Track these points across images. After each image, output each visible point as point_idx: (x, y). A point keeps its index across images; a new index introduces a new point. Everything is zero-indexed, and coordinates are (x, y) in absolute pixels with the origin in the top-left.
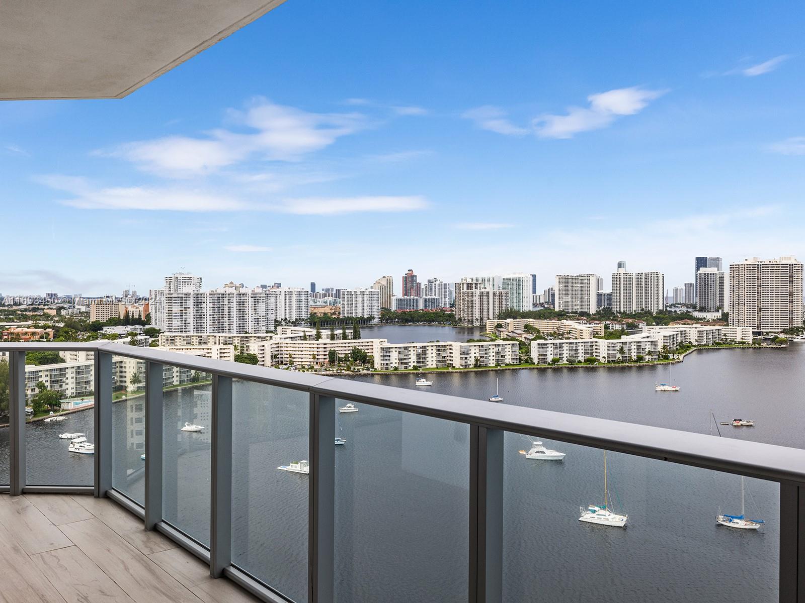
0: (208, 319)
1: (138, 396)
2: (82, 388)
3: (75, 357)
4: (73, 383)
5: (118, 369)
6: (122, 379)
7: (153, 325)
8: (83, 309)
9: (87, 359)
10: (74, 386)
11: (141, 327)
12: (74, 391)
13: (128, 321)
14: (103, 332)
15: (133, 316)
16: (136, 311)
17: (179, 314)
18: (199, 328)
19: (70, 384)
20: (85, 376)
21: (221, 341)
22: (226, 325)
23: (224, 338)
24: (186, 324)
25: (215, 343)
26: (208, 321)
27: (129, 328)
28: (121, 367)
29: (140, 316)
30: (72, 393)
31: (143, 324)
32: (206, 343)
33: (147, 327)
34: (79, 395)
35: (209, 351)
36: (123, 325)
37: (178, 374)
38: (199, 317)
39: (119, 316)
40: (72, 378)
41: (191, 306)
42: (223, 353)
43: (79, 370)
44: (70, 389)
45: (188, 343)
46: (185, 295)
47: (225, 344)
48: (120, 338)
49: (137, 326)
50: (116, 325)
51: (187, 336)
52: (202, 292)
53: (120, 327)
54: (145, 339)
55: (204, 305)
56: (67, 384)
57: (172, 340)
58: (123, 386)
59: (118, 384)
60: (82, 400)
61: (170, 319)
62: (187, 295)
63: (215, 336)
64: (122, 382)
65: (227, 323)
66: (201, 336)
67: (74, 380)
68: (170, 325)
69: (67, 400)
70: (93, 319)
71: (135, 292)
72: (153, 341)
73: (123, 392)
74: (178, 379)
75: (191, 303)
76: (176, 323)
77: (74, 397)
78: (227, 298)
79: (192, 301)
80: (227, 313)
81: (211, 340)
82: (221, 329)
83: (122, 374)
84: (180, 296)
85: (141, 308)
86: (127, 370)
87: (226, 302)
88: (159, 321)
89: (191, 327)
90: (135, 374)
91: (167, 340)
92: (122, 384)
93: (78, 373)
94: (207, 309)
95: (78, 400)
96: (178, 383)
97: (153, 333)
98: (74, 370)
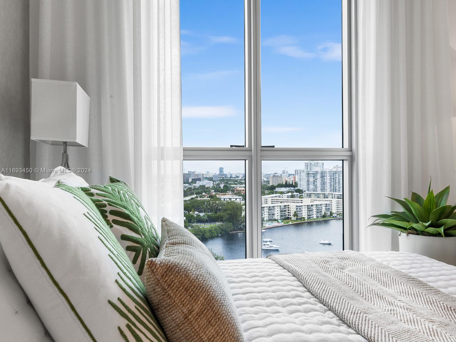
0: (328, 185)
1: (297, 223)
2: (271, 217)
3: (266, 202)
4: (267, 214)
5: (287, 209)
6: (289, 214)
7: (299, 188)
8: (265, 179)
9: (272, 203)
10: (268, 216)
11: (293, 188)
12: (268, 218)
13: (287, 185)
14: (276, 190)
15: (289, 183)
16: (290, 180)
17: (313, 182)
18: (323, 189)
19: (266, 215)
20: (272, 211)
21: (336, 197)
22: (337, 188)
23: (337, 195)
24: (316, 187)
25: (333, 198)
26: (328, 186)
27: (287, 189)
28: (288, 208)
29: (292, 183)
30: (267, 219)
31: (294, 187)
32: (327, 197)
33: (296, 188)
34: (270, 220)
35: (331, 202)
36: (285, 187)
37: (316, 213)
38: (323, 183)
39: (283, 183)
40: (267, 212)
41: (319, 178)
42: (339, 203)
43: (270, 208)
44: (266, 217)
45: (318, 197)
46: (316, 172)
47: (338, 198)
48: (285, 193)
49: (291, 188)
50: (281, 187)
51: (318, 194)
52: (324, 171)
53: (283, 188)
54: (297, 194)
55: (325, 178)
56: (265, 215)
57: (310, 195)
58: (289, 217)
59: (287, 216)
60: (272, 222)
61: (308, 185)
62: (317, 172)
63: (333, 194)
64: (289, 215)
65: (338, 187)
66: (325, 194)
67: (268, 213)
68: (308, 188)
69: (265, 222)
70: (271, 184)
71: (287, 171)
72: (300, 196)
73: (289, 220)
74: (316, 215)
75: (319, 176)
76: (311, 186)
77: (267, 221)
78: (338, 174)
79: (319, 175)
80: (338, 182)
81: (330, 196)
82: (335, 190)
83: (289, 212)
84: (314, 173)
85: (293, 179)
86: (291, 209)
87: (337, 176)
88: (302, 186)
89: (319, 189)
90: (295, 212)
91: (308, 195)
92: (289, 216)
93: (269, 210)
94: (328, 179)
95: (270, 223)
96: (316, 218)
97: (300, 191)
98: (267, 208)
